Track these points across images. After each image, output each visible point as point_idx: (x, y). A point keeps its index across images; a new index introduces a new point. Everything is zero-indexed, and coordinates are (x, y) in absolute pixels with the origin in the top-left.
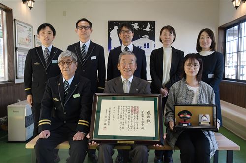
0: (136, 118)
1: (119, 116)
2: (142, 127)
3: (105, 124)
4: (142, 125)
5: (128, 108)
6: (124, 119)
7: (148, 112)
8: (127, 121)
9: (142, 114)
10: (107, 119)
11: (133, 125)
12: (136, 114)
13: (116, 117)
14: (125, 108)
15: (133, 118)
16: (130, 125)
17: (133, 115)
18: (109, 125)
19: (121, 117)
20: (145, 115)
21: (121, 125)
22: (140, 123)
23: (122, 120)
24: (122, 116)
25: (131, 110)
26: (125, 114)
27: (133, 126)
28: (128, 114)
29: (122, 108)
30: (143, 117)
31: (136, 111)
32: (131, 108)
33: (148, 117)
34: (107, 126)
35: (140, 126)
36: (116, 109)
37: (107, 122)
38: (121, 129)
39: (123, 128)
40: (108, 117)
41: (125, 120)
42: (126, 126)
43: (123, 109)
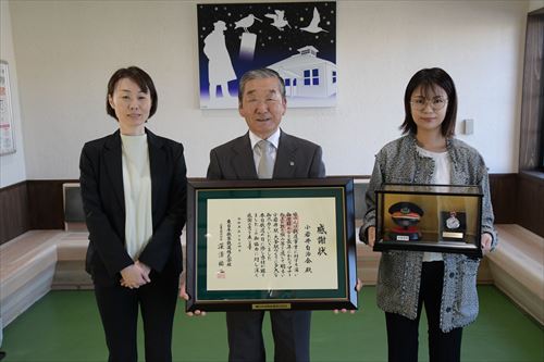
0: (293, 244)
1: (253, 242)
2: (308, 265)
3: (221, 264)
4: (308, 261)
5: (272, 218)
6: (263, 248)
7: (321, 229)
8: (272, 252)
9: (308, 234)
10: (225, 250)
11: (286, 262)
12: (292, 235)
13: (245, 242)
14: (265, 218)
15: (286, 245)
16: (280, 263)
17: (286, 238)
18: (229, 265)
19: (256, 244)
20: (315, 235)
21: (259, 264)
22: (302, 258)
23: (259, 251)
24: (259, 241)
25: (279, 223)
26: (265, 236)
27: (287, 265)
28: (273, 235)
29: (259, 218)
30: (308, 240)
31: (292, 227)
32: (279, 218)
33: (322, 240)
34: (224, 268)
35: (303, 266)
36: (245, 223)
37: (225, 259)
38: (260, 274)
39: (263, 271)
40: (226, 246)
41: (266, 252)
42: (269, 266)
43: (259, 223)
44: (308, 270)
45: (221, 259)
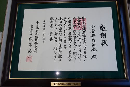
0: (82, 38)
1: (53, 36)
2: (94, 53)
3: (30, 51)
4: (94, 50)
5: (68, 20)
6: (61, 40)
7: (102, 28)
8: (67, 43)
9: (93, 31)
10: (33, 42)
11: (77, 51)
12: (82, 31)
13: (48, 36)
14: (63, 21)
15: (77, 39)
16: (73, 51)
17: (77, 33)
18: (35, 52)
19: (56, 38)
20: (98, 32)
21: (57, 52)
22: (90, 47)
23: (58, 43)
24: (58, 36)
25: (72, 23)
26: (63, 32)
27: (78, 53)
28: (68, 31)
29: (58, 21)
30: (93, 35)
31: (82, 26)
32: (72, 20)
33: (103, 35)
34: (32, 54)
35: (90, 53)
36: (48, 24)
37: (33, 48)
38: (57, 59)
39: (60, 57)
40: (34, 39)
41: (62, 43)
42: (65, 53)
43: (58, 23)
44: (94, 56)
45: (30, 48)
